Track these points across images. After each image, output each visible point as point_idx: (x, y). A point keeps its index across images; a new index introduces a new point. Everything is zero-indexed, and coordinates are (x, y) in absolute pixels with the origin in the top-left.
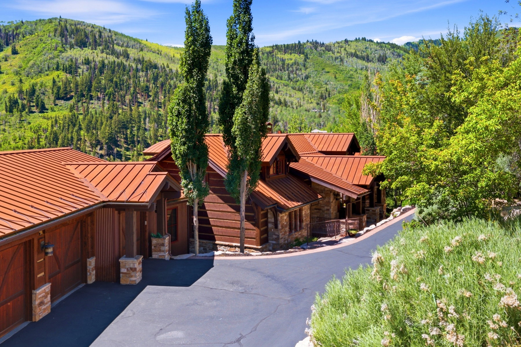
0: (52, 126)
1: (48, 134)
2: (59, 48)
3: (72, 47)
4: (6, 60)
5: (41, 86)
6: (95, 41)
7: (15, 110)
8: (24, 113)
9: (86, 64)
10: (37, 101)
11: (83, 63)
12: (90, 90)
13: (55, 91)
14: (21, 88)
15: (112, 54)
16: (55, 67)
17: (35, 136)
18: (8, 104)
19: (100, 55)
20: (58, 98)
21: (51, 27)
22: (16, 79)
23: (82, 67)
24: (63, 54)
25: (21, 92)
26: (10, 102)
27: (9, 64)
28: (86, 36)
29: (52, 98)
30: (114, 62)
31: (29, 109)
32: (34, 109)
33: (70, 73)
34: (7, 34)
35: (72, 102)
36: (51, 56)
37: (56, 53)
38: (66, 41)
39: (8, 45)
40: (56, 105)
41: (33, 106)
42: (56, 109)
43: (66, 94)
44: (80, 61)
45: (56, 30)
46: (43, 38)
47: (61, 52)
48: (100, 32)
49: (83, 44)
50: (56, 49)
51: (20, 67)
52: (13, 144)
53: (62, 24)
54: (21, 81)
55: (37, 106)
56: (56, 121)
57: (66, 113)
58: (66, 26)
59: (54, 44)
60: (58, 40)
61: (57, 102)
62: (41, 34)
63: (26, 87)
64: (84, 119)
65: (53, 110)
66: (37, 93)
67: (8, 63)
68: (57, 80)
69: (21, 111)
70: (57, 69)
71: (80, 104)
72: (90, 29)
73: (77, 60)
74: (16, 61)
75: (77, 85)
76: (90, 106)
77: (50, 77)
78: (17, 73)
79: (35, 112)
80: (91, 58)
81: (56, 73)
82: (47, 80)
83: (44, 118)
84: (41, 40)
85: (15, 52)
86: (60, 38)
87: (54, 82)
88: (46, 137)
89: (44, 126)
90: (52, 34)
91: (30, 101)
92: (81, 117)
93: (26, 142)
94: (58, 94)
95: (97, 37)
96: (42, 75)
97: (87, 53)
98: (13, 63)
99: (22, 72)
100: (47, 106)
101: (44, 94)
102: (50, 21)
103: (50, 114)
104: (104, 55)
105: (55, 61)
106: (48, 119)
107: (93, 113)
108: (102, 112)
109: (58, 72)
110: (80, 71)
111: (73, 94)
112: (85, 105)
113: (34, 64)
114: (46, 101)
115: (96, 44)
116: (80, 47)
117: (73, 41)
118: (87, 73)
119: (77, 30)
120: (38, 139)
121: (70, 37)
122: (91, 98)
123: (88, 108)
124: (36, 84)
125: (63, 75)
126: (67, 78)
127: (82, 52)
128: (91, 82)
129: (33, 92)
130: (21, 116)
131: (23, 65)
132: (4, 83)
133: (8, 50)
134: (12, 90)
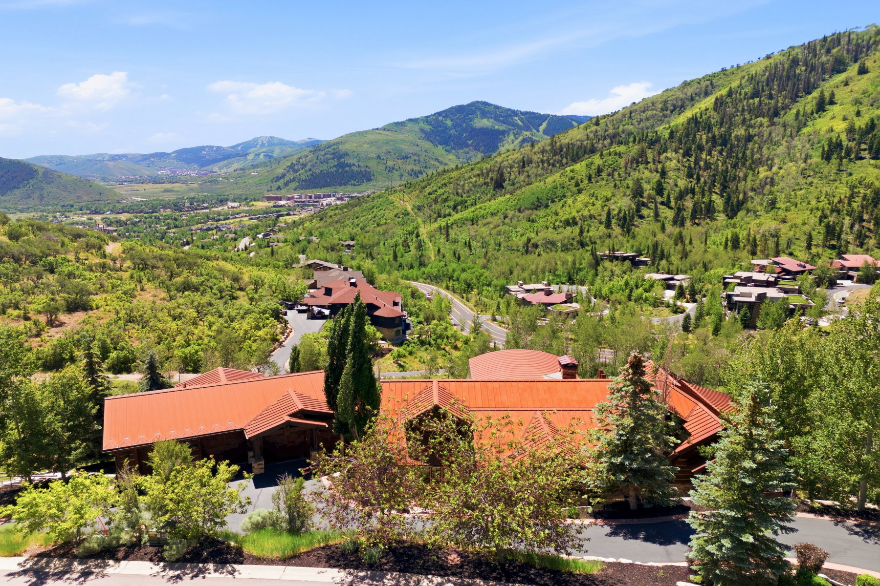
4: (846, 84)
7: (834, 157)
8: (846, 160)
10: (873, 142)
14: (853, 124)
18: (826, 149)
22: (852, 110)
25: (851, 130)
26: (829, 146)
27: (849, 90)
31: (857, 154)
32: (865, 154)
34: (858, 45)
39: (856, 61)
41: (865, 150)
51: (864, 93)
52: (813, 203)
54: (858, 114)
55: (870, 149)
63: (863, 122)
66: (876, 131)
67: (847, 89)
69: (843, 158)
74: (861, 84)
78: (857, 102)
79: (864, 158)
85: (863, 71)
89: (870, 179)
91: (860, 143)
93: (833, 201)
98: (856, 88)
99: (866, 101)
130: (840, 165)
131: (871, 90)
132: (833, 118)
133: (853, 69)
134: (840, 126)
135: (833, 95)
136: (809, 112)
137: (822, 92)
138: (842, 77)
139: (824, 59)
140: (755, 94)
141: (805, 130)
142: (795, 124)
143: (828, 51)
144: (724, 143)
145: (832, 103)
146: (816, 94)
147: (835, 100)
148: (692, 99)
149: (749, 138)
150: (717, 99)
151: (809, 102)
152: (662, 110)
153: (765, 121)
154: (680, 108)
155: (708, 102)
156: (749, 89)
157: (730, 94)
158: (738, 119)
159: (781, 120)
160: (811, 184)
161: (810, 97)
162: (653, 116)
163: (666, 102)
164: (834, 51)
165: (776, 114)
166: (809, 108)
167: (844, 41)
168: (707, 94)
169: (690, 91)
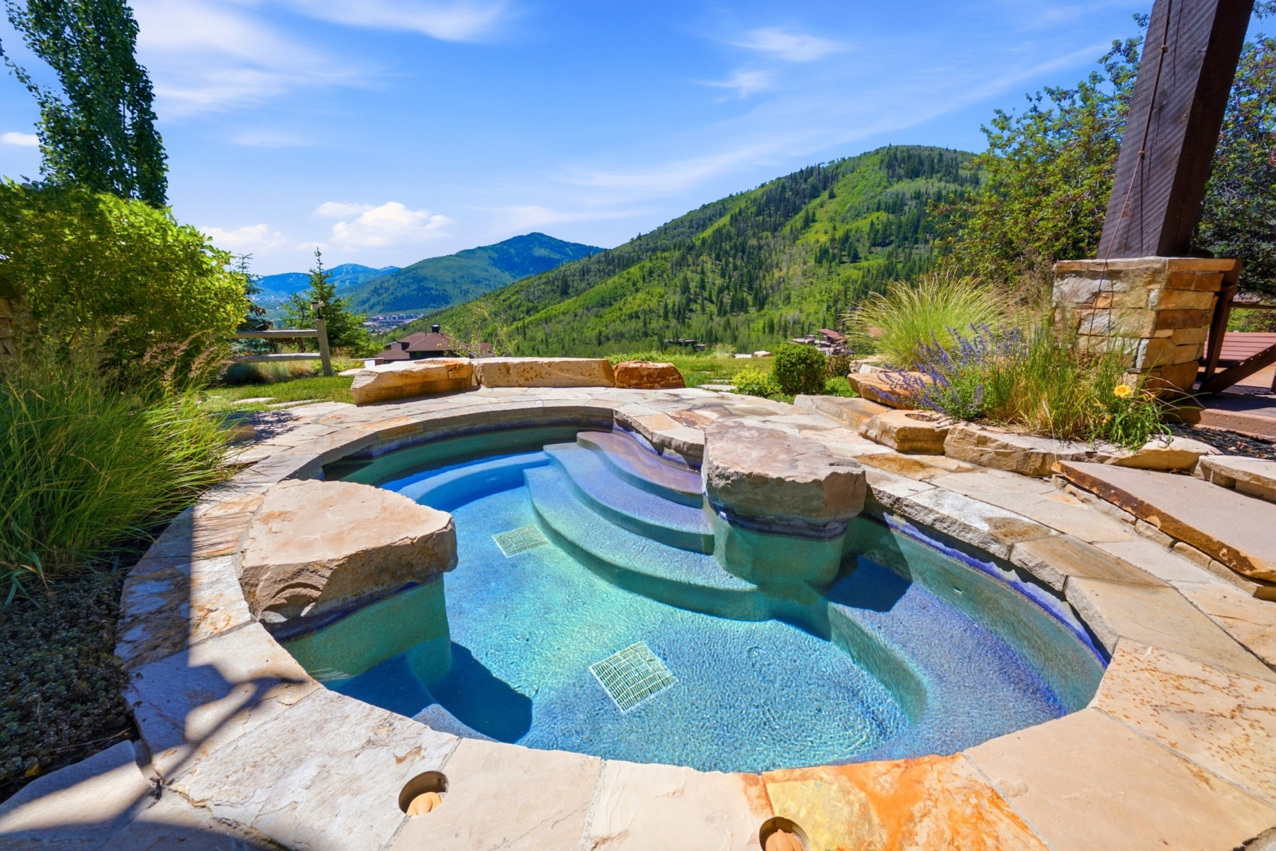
0: (863, 277)
1: (857, 286)
2: (884, 183)
3: (900, 179)
4: (822, 207)
5: (856, 231)
6: (933, 168)
7: (824, 261)
8: (833, 264)
9: (915, 198)
10: (850, 248)
11: (912, 198)
12: (916, 232)
13: (872, 236)
14: (833, 235)
15: (954, 182)
16: (875, 207)
17: (842, 288)
18: (817, 255)
19: (936, 184)
20: (874, 245)
21: (876, 160)
22: (829, 226)
23: (909, 203)
24: (888, 190)
25: (833, 240)
26: (820, 252)
28: (921, 163)
29: (868, 244)
30: (956, 191)
31: (840, 259)
32: (845, 259)
33: (893, 212)
34: (825, 176)
35: (890, 248)
36: (872, 194)
37: (879, 190)
38: (894, 171)
39: (825, 189)
40: (871, 253)
41: (845, 256)
42: (870, 257)
43: (884, 238)
44: (908, 196)
45: (882, 162)
46: (866, 175)
47: (886, 187)
48: (941, 155)
49: (914, 174)
50: (879, 185)
51: (836, 213)
52: (818, 296)
53: (892, 152)
54: (835, 229)
55: (849, 254)
56: (869, 271)
57: (882, 261)
58: (895, 154)
59: (878, 180)
60: (883, 173)
61: (873, 249)
62: (863, 169)
63: (839, 234)
64: (904, 267)
65: (867, 259)
66: (850, 240)
67: (823, 210)
68: (876, 222)
69: (831, 262)
70: (878, 209)
71: (900, 250)
72: (926, 153)
73: (904, 195)
74: (832, 206)
75: (900, 227)
76: (914, 251)
77: (869, 220)
78: (832, 219)
79: (846, 262)
80: (923, 190)
81: (876, 214)
82: (864, 224)
83: (855, 268)
84: (863, 177)
85: (832, 196)
86: (886, 172)
87: (872, 224)
88: (855, 289)
89: (854, 277)
90: (877, 168)
91: (842, 250)
92: (900, 266)
93: (832, 295)
94: (875, 239)
95: (936, 161)
96: (860, 219)
97: (920, 184)
98: (829, 209)
99: (838, 218)
100: (860, 255)
101: (858, 241)
102: (877, 152)
103: (864, 264)
104: (943, 184)
105: (876, 200)
106: (860, 269)
107: (917, 259)
108: (928, 258)
109: (879, 214)
110: (906, 208)
111: (893, 238)
112: (907, 250)
113: (852, 207)
114: (859, 250)
115: (933, 171)
116: (911, 178)
117: (902, 172)
118: (915, 211)
119: (910, 157)
120: (846, 291)
121: (900, 166)
122: (916, 242)
123: (911, 253)
124: (851, 230)
125: (883, 216)
126: (888, 219)
127: (912, 184)
128: (919, 221)
129: (846, 237)
130: (830, 267)
131: (840, 210)
132: (817, 232)
133: (825, 195)
134: (824, 239)
135: (814, 214)
136: (799, 227)
137: (807, 211)
138: (818, 201)
139: (804, 186)
140: (758, 213)
141: (798, 242)
142: (791, 237)
143: (806, 181)
144: (743, 252)
145: (814, 221)
146: (802, 214)
147: (816, 218)
148: (710, 219)
149: (760, 248)
150: (732, 216)
151: (798, 220)
152: (689, 227)
153: (769, 234)
154: (704, 227)
155: (726, 220)
156: (753, 209)
157: (740, 213)
158: (750, 232)
159: (781, 234)
160: (812, 283)
161: (797, 216)
162: (683, 233)
163: (691, 221)
164: (810, 180)
165: (776, 230)
166: (799, 225)
167: (815, 173)
168: (721, 215)
169: (709, 212)
